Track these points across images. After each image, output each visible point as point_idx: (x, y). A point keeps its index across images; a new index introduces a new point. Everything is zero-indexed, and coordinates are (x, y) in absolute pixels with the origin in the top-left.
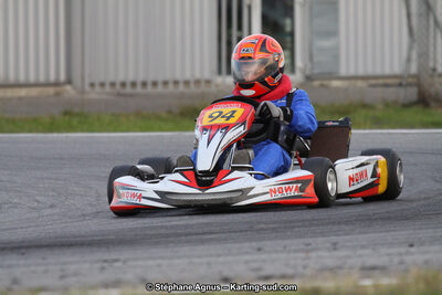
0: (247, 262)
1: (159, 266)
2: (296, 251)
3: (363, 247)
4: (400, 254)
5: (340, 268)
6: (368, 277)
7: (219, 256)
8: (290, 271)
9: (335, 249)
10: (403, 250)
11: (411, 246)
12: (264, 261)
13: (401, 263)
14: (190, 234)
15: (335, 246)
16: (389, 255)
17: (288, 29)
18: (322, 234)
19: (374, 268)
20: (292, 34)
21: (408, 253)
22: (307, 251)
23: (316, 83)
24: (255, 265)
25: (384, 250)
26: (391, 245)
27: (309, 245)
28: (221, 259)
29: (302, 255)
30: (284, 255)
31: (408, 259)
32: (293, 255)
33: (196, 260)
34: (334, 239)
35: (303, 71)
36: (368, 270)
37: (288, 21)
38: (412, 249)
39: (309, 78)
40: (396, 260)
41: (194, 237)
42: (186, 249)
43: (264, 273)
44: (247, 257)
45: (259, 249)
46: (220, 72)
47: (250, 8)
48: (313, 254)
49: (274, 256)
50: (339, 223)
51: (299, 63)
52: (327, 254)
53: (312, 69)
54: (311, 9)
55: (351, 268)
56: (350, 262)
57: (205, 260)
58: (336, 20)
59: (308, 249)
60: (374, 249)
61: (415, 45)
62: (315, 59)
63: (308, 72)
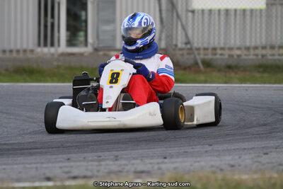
0: (61, 167)
1: (4, 169)
2: (92, 161)
3: (134, 159)
4: (158, 163)
5: (121, 172)
6: (139, 178)
7: (42, 163)
8: (89, 174)
9: (117, 160)
10: (160, 160)
11: (165, 158)
12: (72, 167)
13: (160, 169)
14: (23, 149)
15: (116, 158)
16: (151, 164)
17: (83, 18)
18: (108, 150)
19: (142, 172)
20: (86, 21)
21: (163, 163)
22: (99, 161)
23: (101, 53)
24: (66, 170)
25: (148, 161)
26: (152, 157)
27: (100, 157)
28: (44, 165)
29: (96, 163)
30: (84, 163)
31: (163, 166)
32: (90, 163)
33: (28, 166)
34: (116, 153)
35: (93, 45)
36: (139, 173)
37: (83, 13)
38: (166, 160)
39: (96, 50)
40: (156, 167)
41: (26, 151)
42: (21, 159)
43: (72, 175)
44: (60, 164)
45: (68, 159)
46: (39, 45)
47: (59, 4)
48: (103, 163)
49: (78, 164)
50: (118, 143)
51: (90, 40)
52: (111, 163)
53: (98, 44)
54: (98, 5)
55: (128, 172)
56: (127, 168)
57: (34, 166)
58: (114, 13)
59: (99, 160)
60: (142, 160)
61: (164, 30)
62: (101, 37)
63: (96, 46)
